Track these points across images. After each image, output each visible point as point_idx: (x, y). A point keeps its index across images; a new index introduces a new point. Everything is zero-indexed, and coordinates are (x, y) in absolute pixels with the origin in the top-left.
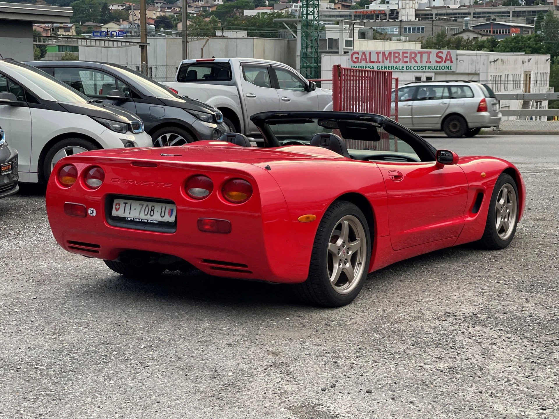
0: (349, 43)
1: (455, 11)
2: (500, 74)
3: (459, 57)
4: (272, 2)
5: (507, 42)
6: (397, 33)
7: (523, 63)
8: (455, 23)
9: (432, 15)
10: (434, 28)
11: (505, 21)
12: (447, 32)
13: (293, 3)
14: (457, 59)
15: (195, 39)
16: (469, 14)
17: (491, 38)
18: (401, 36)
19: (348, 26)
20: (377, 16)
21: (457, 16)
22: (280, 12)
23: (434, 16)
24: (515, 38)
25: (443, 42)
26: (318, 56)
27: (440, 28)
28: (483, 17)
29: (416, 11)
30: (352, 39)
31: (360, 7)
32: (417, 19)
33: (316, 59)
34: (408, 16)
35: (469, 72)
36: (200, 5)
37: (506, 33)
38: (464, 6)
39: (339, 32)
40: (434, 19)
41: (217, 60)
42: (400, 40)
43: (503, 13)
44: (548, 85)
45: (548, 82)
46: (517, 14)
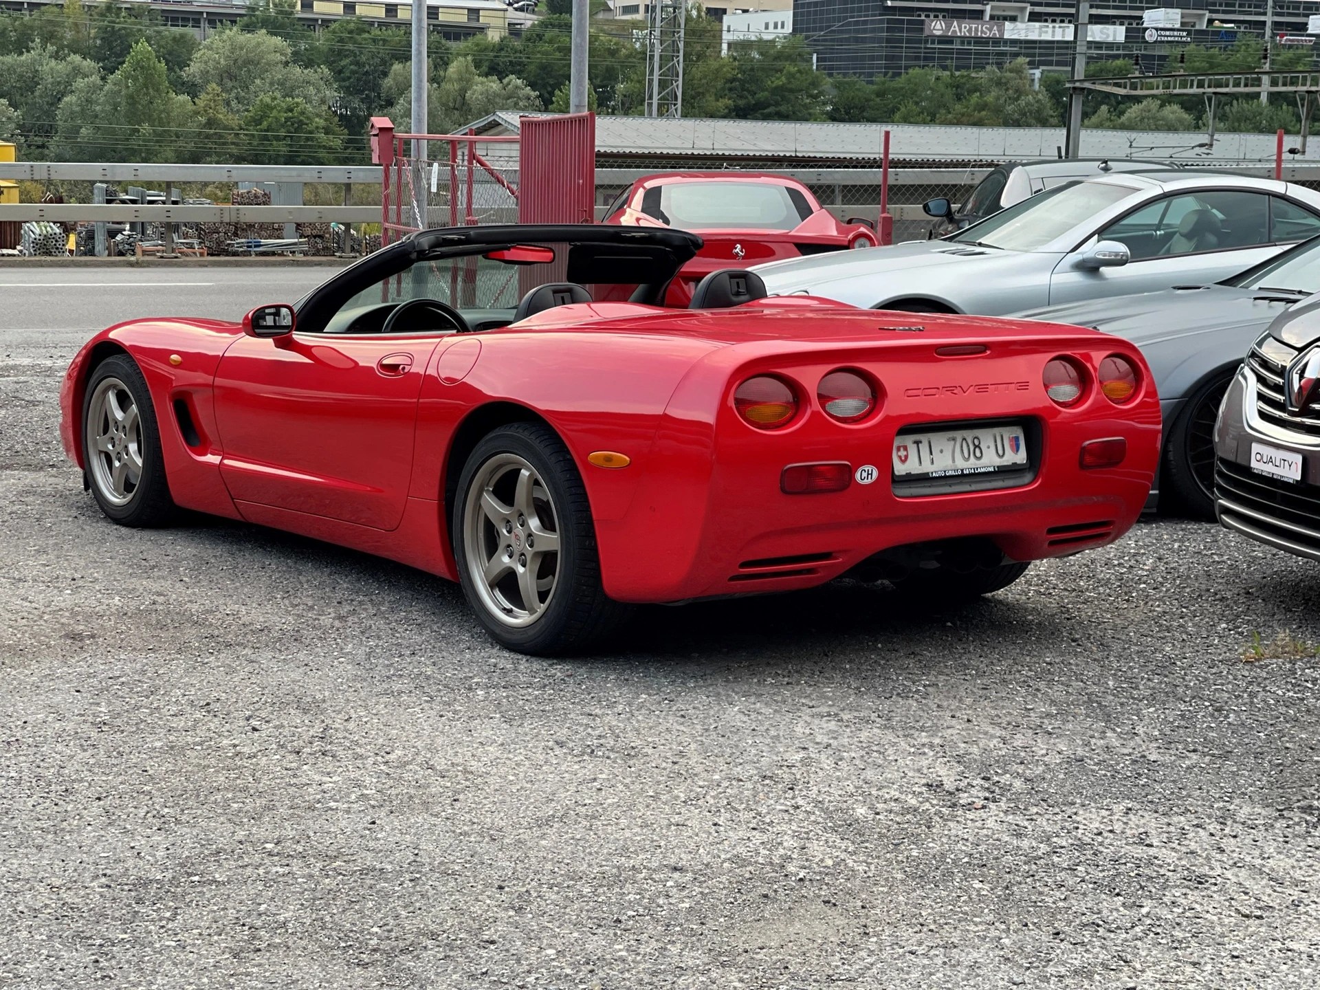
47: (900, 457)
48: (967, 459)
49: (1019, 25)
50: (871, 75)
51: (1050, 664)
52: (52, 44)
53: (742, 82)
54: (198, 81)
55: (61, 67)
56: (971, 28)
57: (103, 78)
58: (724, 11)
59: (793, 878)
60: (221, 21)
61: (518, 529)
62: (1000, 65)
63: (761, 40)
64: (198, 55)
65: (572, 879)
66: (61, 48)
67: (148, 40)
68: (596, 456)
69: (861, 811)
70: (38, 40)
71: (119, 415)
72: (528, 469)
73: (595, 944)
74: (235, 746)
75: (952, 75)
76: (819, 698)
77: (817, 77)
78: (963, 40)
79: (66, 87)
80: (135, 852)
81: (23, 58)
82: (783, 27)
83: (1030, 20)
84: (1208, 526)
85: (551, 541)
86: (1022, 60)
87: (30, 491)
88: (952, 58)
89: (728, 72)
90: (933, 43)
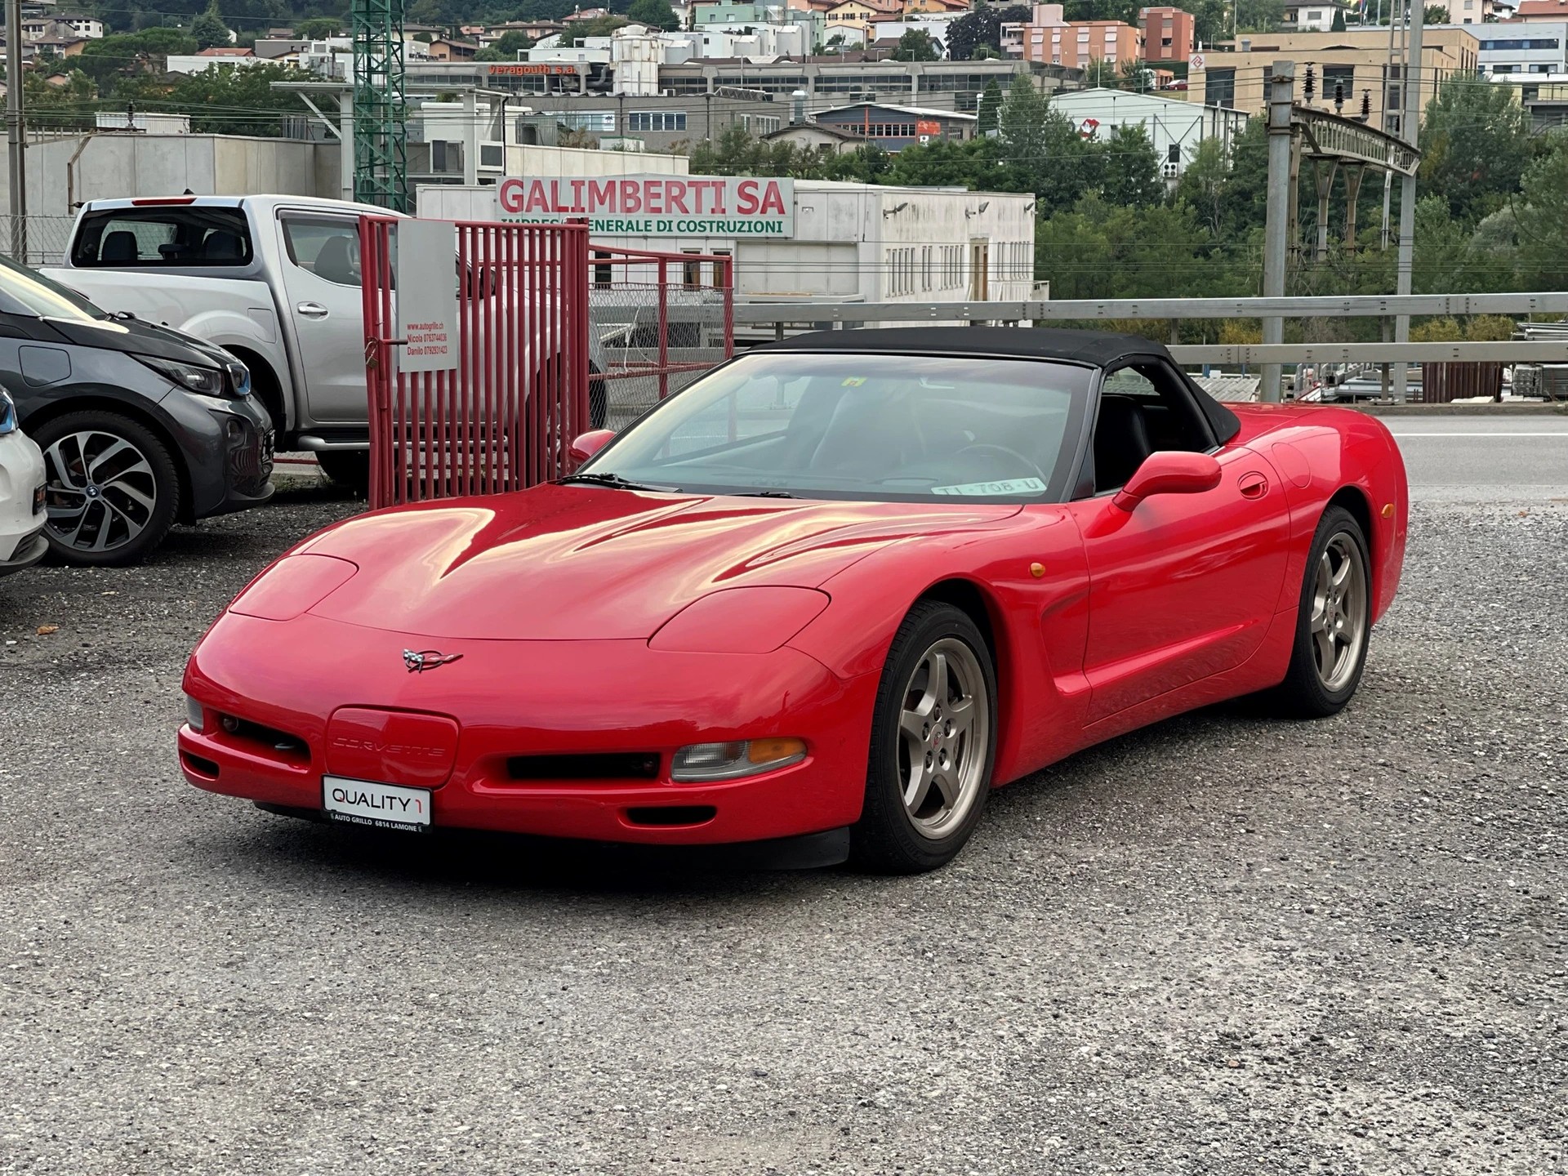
0: (492, 156)
1: (765, 73)
2: (910, 246)
3: (799, 197)
4: (248, 35)
5: (913, 159)
6: (612, 128)
7: (967, 216)
8: (767, 104)
9: (704, 81)
10: (712, 118)
11: (901, 103)
12: (748, 128)
13: (311, 38)
14: (796, 203)
15: (46, 138)
16: (804, 80)
17: (868, 148)
18: (622, 137)
19: (488, 106)
20: (555, 81)
21: (770, 85)
22: (277, 63)
23: (710, 85)
24: (932, 149)
25: (739, 155)
26: (405, 191)
27: (727, 118)
28: (840, 89)
29: (660, 68)
30: (501, 144)
31: (502, 54)
32: (665, 91)
33: (398, 199)
34: (639, 82)
35: (830, 239)
36: (33, 39)
37: (904, 133)
38: (788, 58)
39: (462, 121)
40: (709, 91)
41: (202, 200)
42: (622, 149)
43: (894, 78)
44: (1031, 276)
45: (1031, 269)
46: (930, 84)
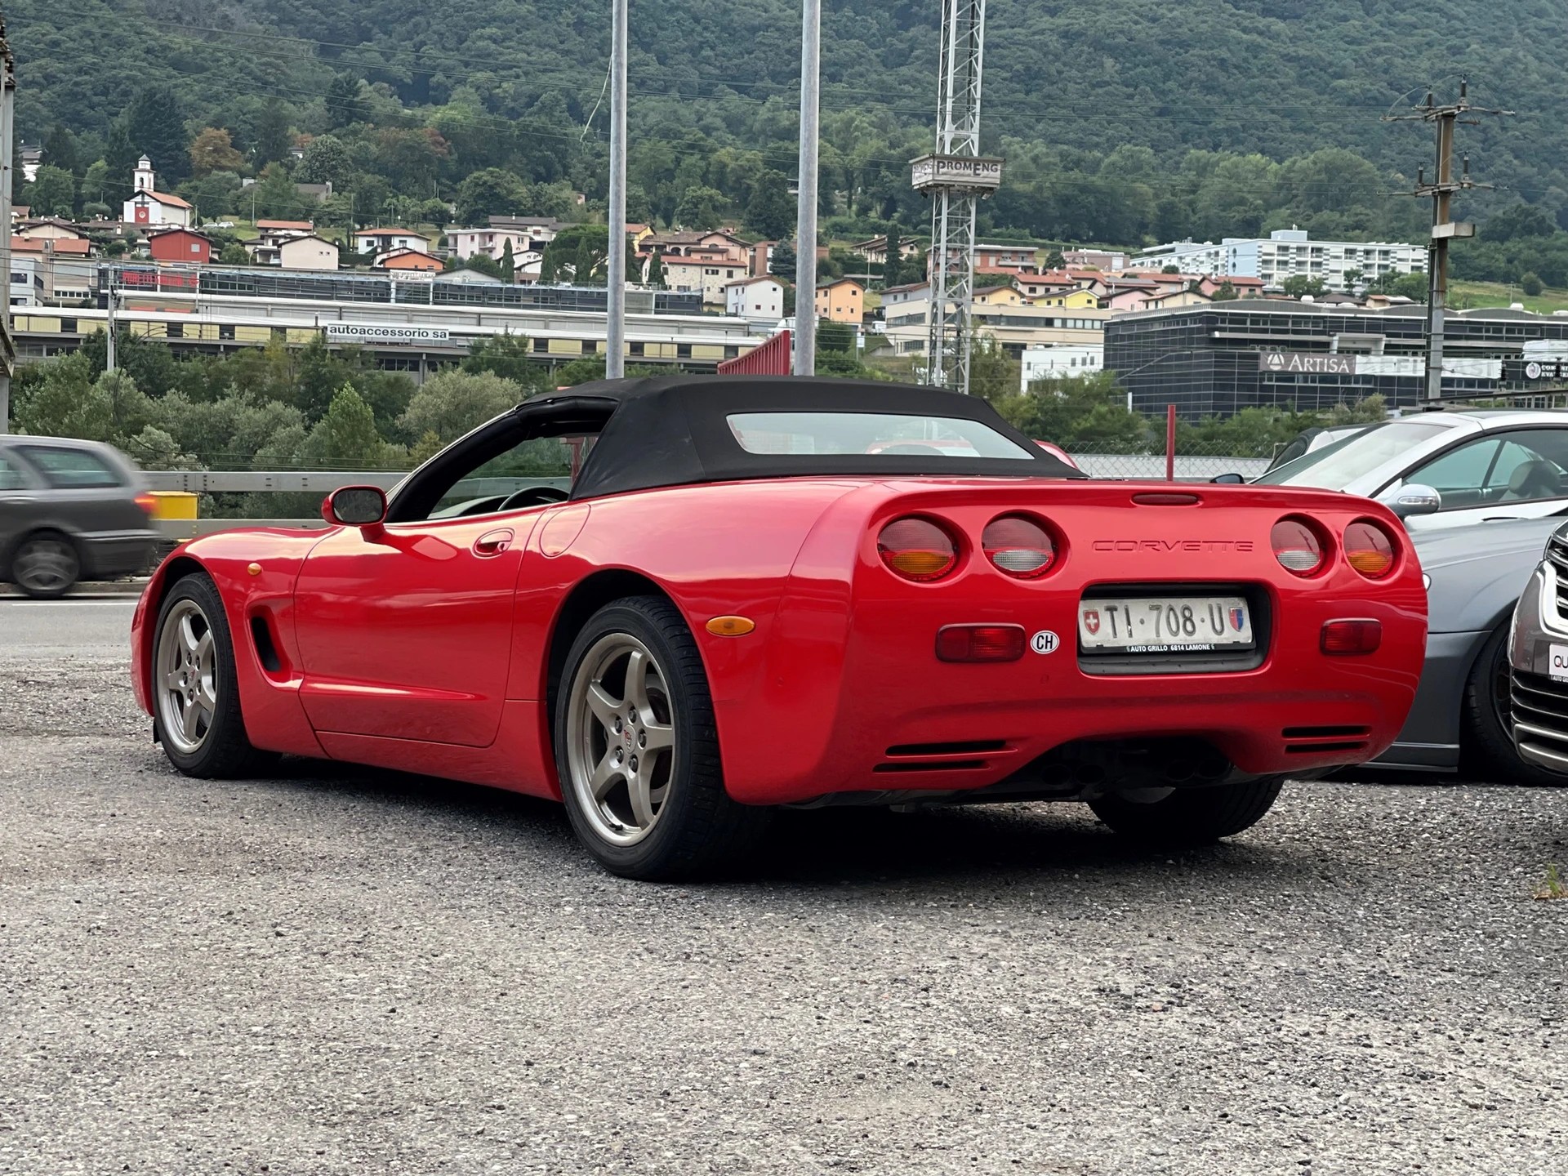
47: (1089, 626)
48: (1176, 634)
49: (1372, 358)
50: (1196, 416)
51: (1289, 896)
52: (251, 391)
53: (1044, 425)
54: (414, 428)
55: (259, 416)
56: (1315, 363)
57: (308, 429)
58: (1024, 347)
59: (902, 1064)
60: (442, 364)
61: (629, 725)
62: (1350, 404)
63: (1065, 379)
64: (416, 400)
65: (623, 1059)
66: (260, 394)
67: (357, 386)
68: (715, 623)
69: (1006, 1010)
70: (234, 385)
71: (192, 644)
72: (641, 650)
73: (626, 1113)
74: (249, 948)
75: (1294, 416)
76: (986, 918)
77: (1131, 418)
78: (1306, 376)
79: (264, 438)
80: (89, 1030)
81: (216, 406)
82: (1092, 363)
83: (1386, 353)
84: (1522, 789)
85: (665, 735)
86: (1378, 397)
87: (99, 752)
88: (1293, 398)
89: (1025, 411)
90: (1270, 380)
